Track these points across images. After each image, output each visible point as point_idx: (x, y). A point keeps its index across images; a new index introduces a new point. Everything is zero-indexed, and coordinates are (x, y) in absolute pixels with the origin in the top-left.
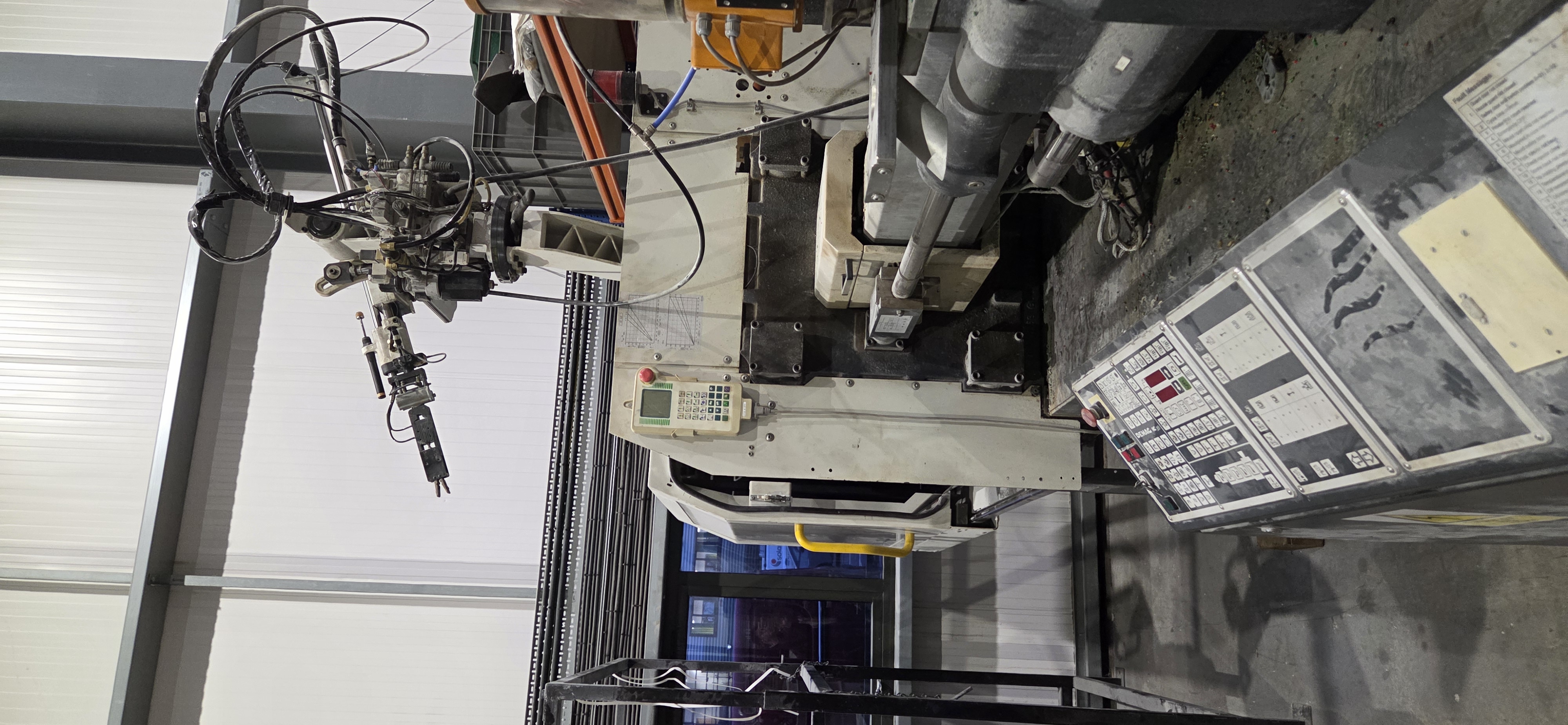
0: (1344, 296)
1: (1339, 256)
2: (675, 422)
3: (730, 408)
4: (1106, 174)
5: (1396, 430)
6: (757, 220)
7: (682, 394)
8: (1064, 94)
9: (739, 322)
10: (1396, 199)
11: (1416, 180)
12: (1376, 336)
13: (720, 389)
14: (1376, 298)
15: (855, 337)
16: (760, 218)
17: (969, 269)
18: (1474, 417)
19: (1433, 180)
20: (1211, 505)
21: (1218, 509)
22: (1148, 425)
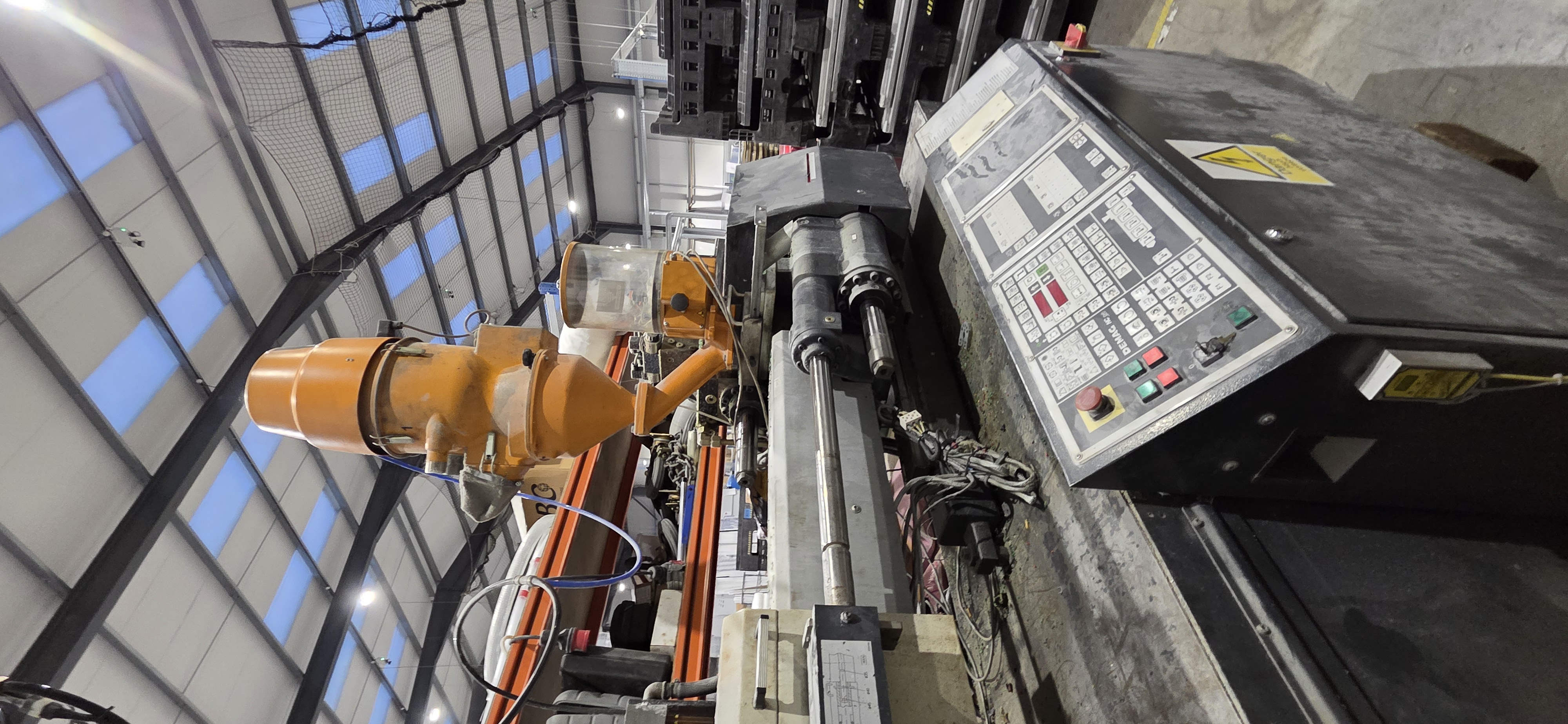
0: (982, 170)
1: (964, 176)
12: (1000, 153)
14: (983, 158)
20: (1204, 255)
21: (1207, 246)
22: (1104, 328)
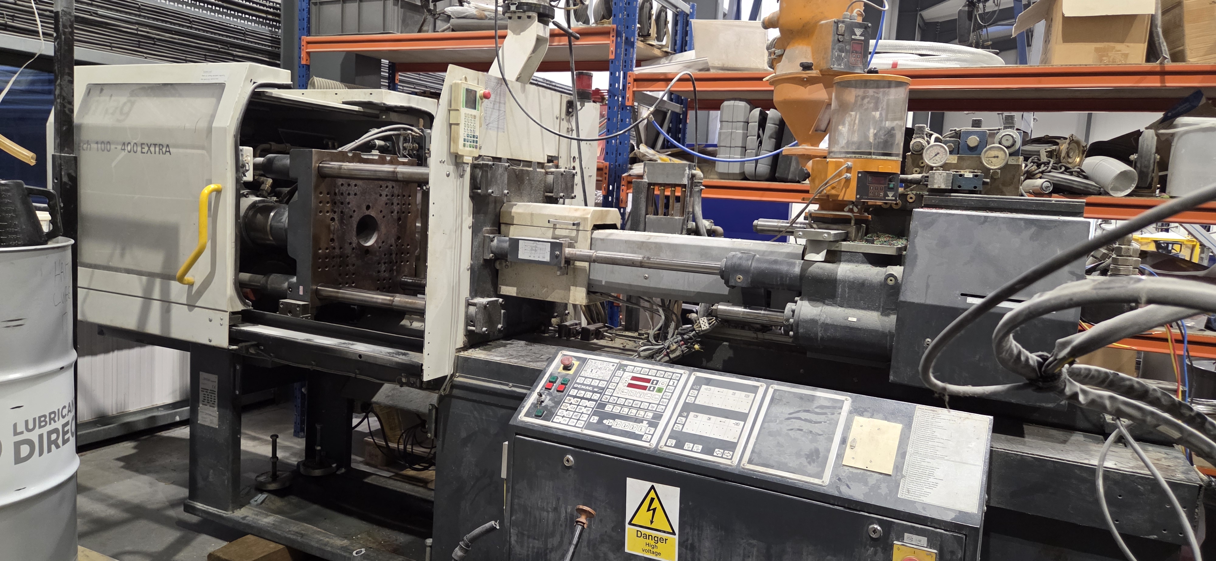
2: (465, 111)
3: (469, 149)
4: (682, 343)
5: (759, 453)
6: (530, 167)
7: (475, 117)
8: (820, 304)
9: (494, 156)
11: (880, 413)
13: (477, 142)
15: (488, 228)
16: (531, 169)
18: (804, 466)
19: (885, 416)
20: (574, 426)
21: (576, 430)
22: (594, 387)
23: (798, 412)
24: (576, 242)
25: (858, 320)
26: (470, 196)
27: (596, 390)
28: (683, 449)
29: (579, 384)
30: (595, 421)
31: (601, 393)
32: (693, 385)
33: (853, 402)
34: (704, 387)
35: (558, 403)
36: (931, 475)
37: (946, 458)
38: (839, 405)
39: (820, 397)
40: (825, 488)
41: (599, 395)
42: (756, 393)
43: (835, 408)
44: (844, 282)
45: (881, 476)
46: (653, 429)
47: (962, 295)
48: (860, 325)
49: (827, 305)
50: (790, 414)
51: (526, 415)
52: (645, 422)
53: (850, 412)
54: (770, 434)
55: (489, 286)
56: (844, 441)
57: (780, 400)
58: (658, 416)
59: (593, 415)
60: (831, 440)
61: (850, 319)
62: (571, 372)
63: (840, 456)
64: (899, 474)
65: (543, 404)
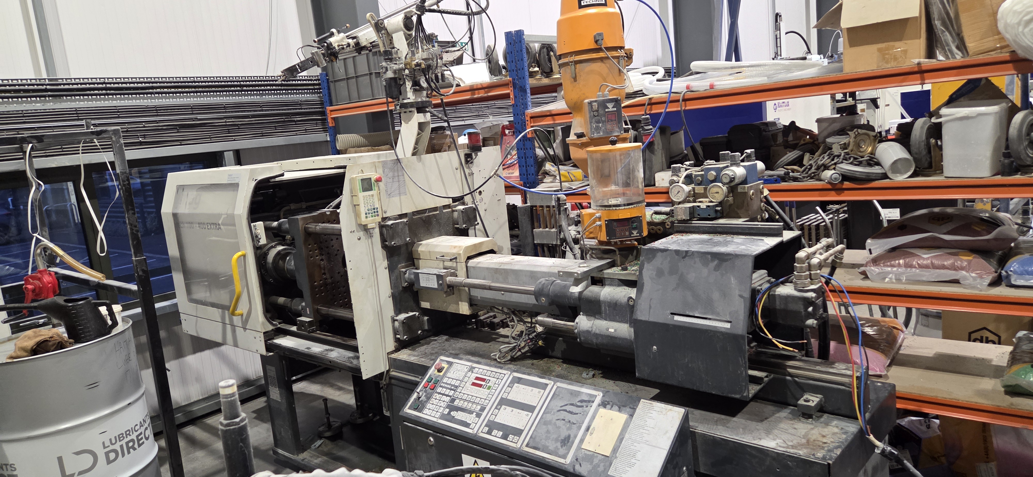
0: (569, 408)
1: (582, 401)
2: (362, 195)
3: (371, 218)
4: (529, 341)
5: (534, 439)
7: (373, 195)
8: (592, 318)
9: (400, 213)
10: (609, 404)
11: (617, 405)
12: (564, 420)
13: (377, 212)
14: (577, 414)
15: (403, 265)
16: (438, 212)
17: (459, 304)
18: (558, 449)
19: (620, 408)
20: (434, 417)
21: (435, 420)
22: (452, 385)
23: (566, 405)
24: (457, 271)
25: (615, 330)
26: (382, 247)
27: (452, 388)
28: (491, 435)
29: (444, 383)
30: (446, 413)
31: (454, 390)
32: (510, 383)
33: (603, 396)
34: (516, 385)
35: (428, 398)
36: (634, 456)
37: (647, 443)
38: (592, 399)
39: (583, 393)
40: (566, 466)
41: (453, 392)
42: (545, 389)
43: (589, 401)
44: (605, 302)
45: (603, 457)
46: (477, 419)
47: (672, 314)
48: (616, 335)
49: (598, 319)
50: (561, 407)
51: (409, 408)
52: (475, 413)
53: (599, 405)
54: (546, 423)
55: (412, 303)
56: (588, 429)
57: (558, 395)
58: (483, 409)
59: (447, 408)
60: (580, 428)
61: (610, 330)
62: (441, 374)
63: (582, 441)
64: (614, 455)
65: (421, 399)
